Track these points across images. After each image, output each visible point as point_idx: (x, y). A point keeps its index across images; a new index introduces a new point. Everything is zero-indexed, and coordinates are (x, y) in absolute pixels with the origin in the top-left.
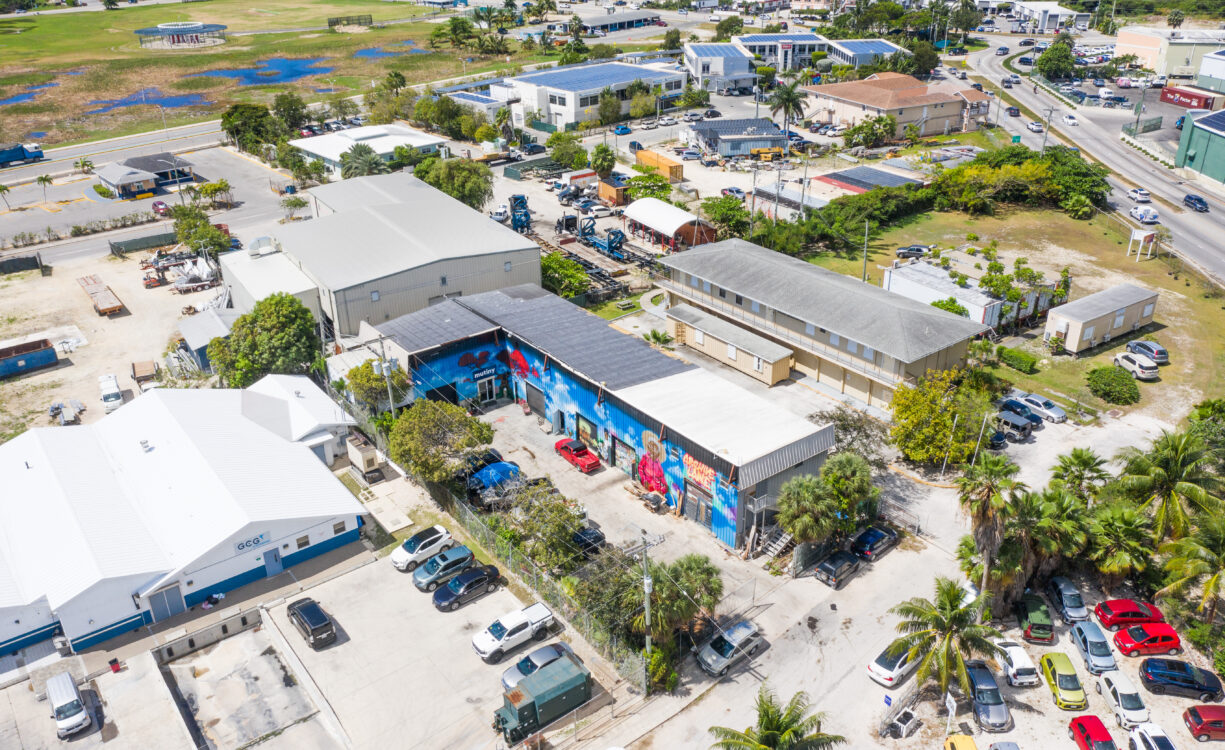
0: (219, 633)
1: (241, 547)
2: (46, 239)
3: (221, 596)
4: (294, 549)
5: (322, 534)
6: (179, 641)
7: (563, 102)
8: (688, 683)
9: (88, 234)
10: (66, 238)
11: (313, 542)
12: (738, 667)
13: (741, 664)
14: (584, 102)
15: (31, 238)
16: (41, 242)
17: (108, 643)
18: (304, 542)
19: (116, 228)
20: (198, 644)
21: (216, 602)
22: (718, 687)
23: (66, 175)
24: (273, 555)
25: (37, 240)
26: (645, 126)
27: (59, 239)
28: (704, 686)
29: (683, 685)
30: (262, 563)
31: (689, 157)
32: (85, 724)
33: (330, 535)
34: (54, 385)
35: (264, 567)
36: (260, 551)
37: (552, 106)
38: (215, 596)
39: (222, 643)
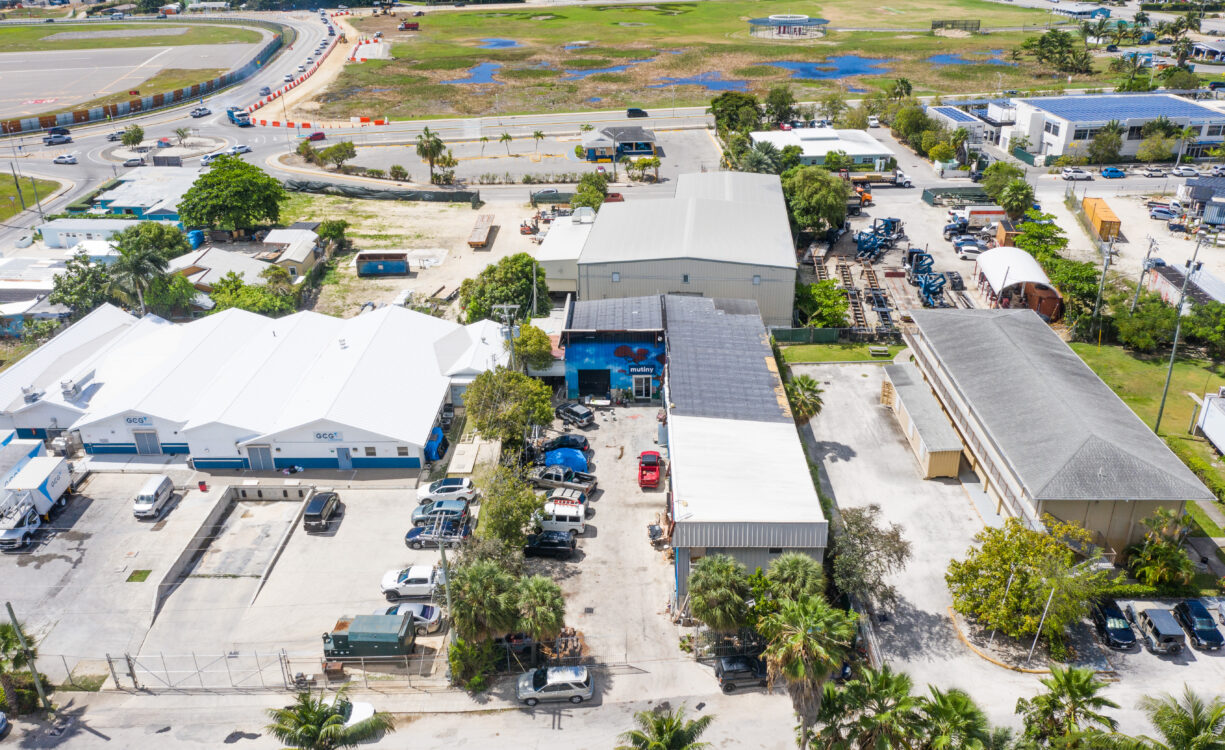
0: (280, 495)
1: (319, 436)
2: (504, 181)
3: (300, 469)
4: (361, 454)
5: (387, 451)
6: (251, 488)
7: (1056, 131)
8: (495, 694)
9: (535, 183)
10: (518, 183)
11: (380, 454)
12: (550, 706)
13: (556, 706)
14: (1079, 135)
15: (494, 179)
16: (500, 183)
17: (213, 471)
18: (370, 451)
19: (557, 182)
20: (265, 496)
21: (295, 471)
22: (515, 712)
23: (572, 135)
24: (344, 452)
25: (497, 181)
26: (1147, 173)
27: (513, 183)
28: (506, 705)
29: (490, 694)
30: (335, 455)
31: (1159, 215)
32: (149, 514)
33: (395, 455)
34: (389, 290)
35: (336, 459)
36: (335, 445)
37: (1046, 133)
38: (296, 467)
39: (280, 503)
